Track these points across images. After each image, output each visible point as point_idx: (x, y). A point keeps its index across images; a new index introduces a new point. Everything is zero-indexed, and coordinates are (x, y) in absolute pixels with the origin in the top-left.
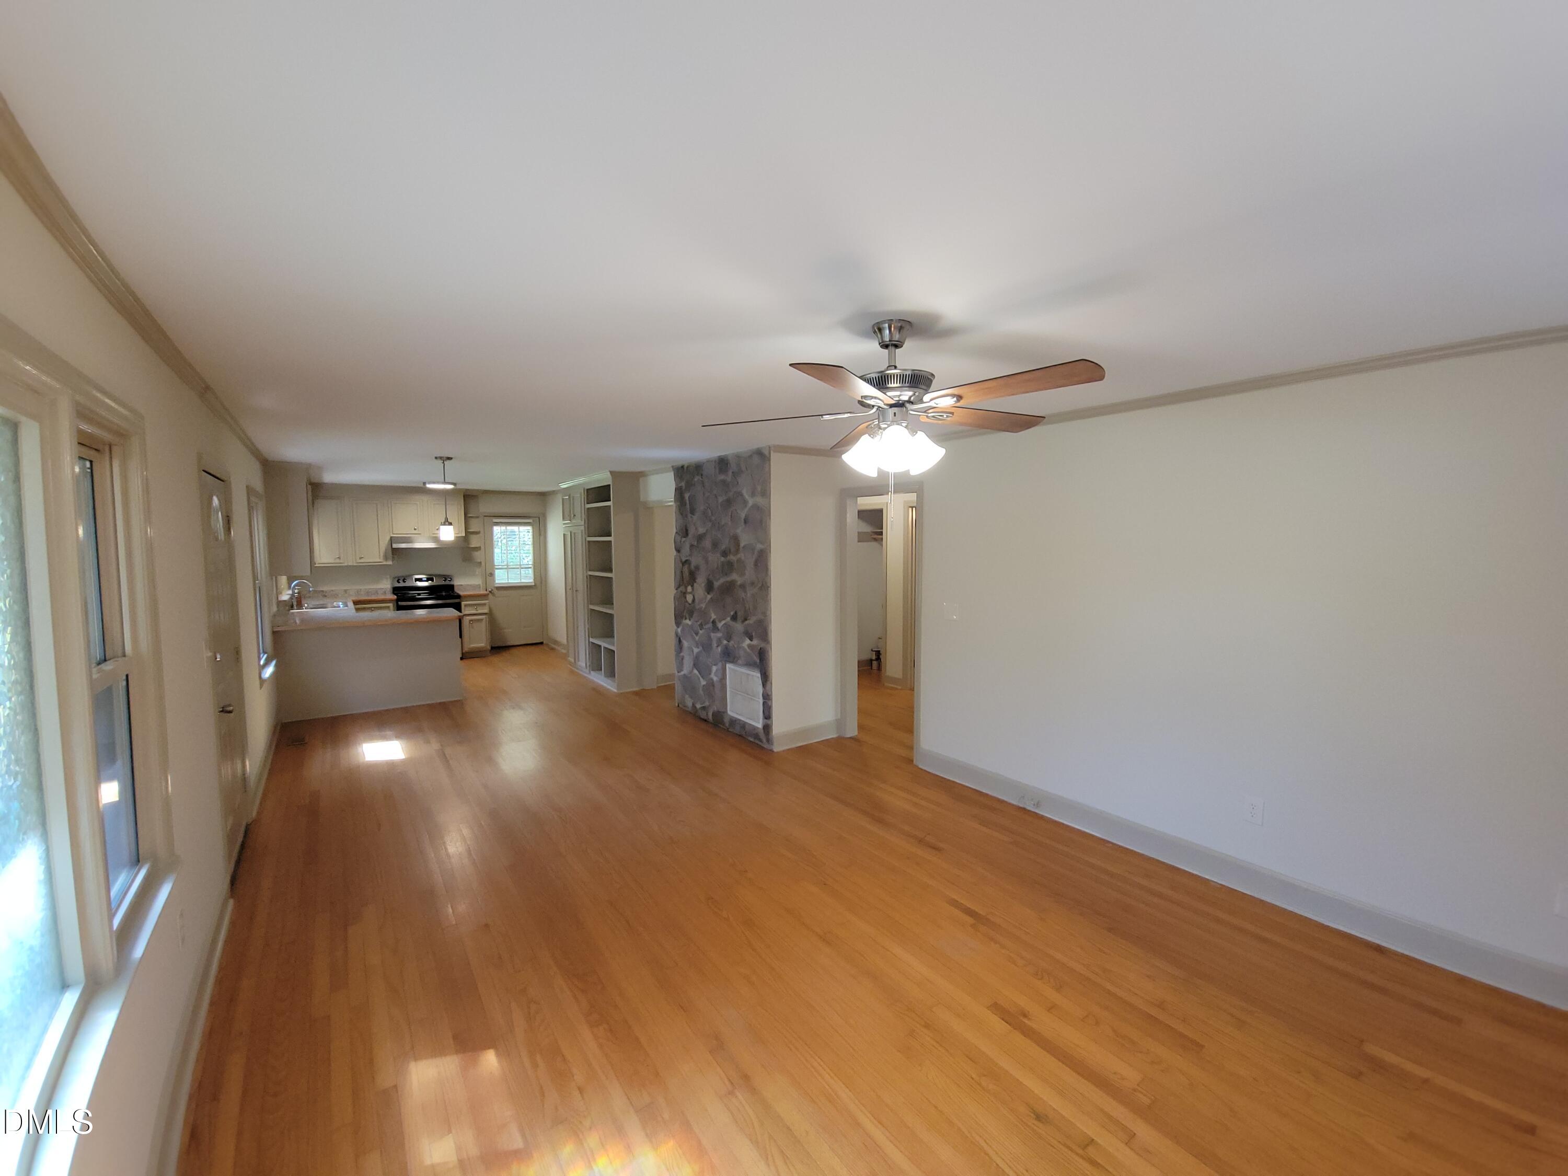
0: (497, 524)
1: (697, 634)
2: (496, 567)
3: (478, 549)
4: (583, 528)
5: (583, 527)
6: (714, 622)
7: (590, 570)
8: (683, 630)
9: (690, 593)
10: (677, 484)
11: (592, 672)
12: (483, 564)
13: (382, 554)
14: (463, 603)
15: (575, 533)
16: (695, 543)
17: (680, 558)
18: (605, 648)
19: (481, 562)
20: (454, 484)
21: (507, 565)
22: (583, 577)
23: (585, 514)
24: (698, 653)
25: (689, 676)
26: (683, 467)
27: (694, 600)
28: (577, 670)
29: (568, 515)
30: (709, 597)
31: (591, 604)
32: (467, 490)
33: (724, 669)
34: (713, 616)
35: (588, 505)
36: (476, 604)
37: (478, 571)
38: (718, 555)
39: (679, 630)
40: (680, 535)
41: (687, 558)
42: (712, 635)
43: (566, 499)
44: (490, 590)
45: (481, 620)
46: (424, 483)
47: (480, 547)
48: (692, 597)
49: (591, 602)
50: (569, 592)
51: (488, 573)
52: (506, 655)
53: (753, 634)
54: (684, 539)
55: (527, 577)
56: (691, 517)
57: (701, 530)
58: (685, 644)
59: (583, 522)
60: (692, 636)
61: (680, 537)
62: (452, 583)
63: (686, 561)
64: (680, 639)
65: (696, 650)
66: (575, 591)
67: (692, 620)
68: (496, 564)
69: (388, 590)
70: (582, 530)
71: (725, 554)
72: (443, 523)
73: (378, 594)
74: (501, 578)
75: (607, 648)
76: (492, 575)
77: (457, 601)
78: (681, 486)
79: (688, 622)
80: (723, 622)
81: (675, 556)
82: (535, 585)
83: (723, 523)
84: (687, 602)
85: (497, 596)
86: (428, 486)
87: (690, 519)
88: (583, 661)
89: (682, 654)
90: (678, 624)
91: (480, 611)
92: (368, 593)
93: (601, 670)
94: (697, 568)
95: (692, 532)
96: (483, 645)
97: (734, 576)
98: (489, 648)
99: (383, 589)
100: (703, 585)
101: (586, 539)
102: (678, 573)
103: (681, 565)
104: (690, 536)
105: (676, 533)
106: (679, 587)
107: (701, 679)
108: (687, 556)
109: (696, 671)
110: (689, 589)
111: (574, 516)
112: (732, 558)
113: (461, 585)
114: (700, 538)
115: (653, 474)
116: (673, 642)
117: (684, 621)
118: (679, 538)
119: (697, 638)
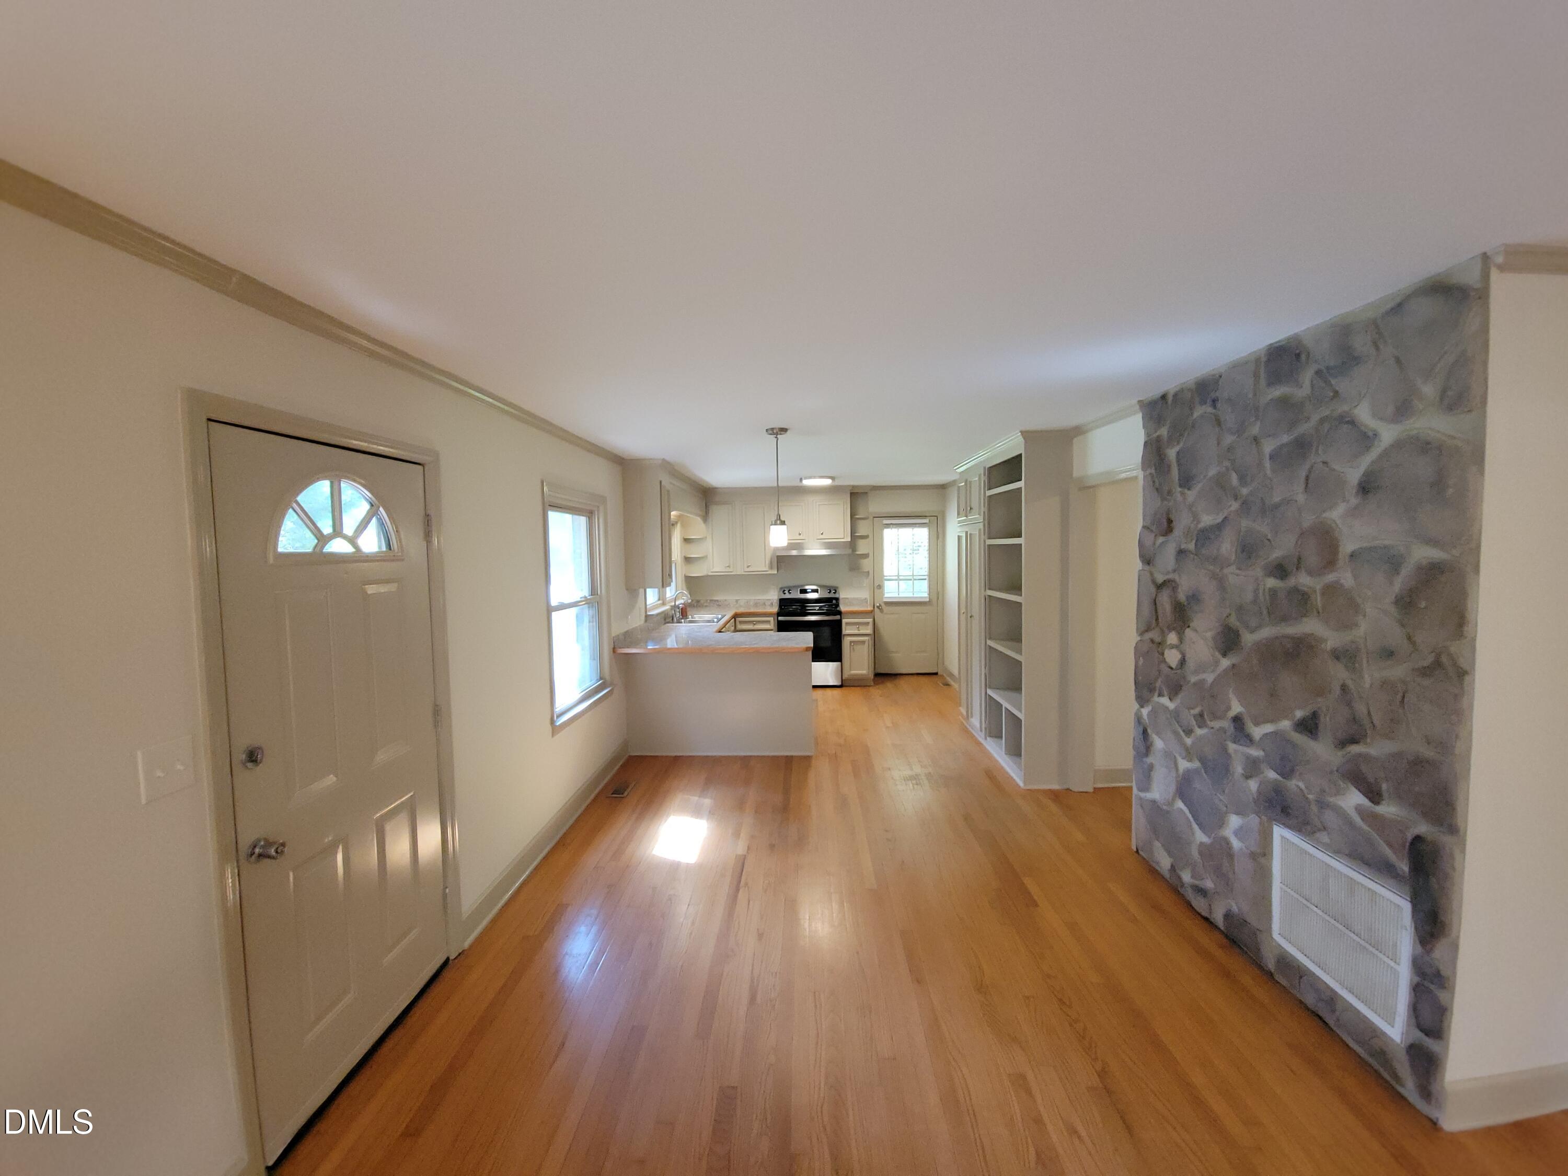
0: (888, 526)
1: (1189, 732)
2: (885, 578)
3: (866, 556)
4: (981, 526)
5: (982, 524)
6: (1237, 720)
7: (990, 589)
8: (1153, 713)
9: (1172, 647)
10: (1148, 435)
11: (988, 738)
12: (871, 573)
13: (767, 562)
14: (844, 621)
15: (970, 534)
16: (1191, 546)
17: (1152, 574)
18: (1006, 709)
19: (868, 572)
20: (833, 478)
21: (898, 576)
22: (980, 598)
23: (984, 506)
24: (1188, 772)
25: (1165, 807)
26: (1164, 397)
27: (1183, 662)
28: (971, 729)
29: (963, 510)
30: (1225, 663)
31: (990, 639)
32: (853, 487)
33: (1266, 838)
34: (1237, 708)
35: (989, 491)
36: (857, 623)
37: (866, 582)
38: (1259, 572)
39: (1145, 712)
40: (1152, 531)
41: (1171, 576)
42: (1232, 747)
43: (962, 486)
44: (878, 605)
45: (863, 642)
46: (801, 480)
47: (868, 554)
48: (1179, 656)
49: (990, 635)
50: (963, 617)
51: (876, 584)
52: (889, 685)
53: (1384, 786)
54: (1161, 539)
55: (921, 591)
56: (1182, 494)
57: (1207, 520)
58: (1158, 743)
59: (982, 517)
60: (1175, 733)
61: (1153, 535)
62: (837, 596)
63: (1165, 583)
64: (1145, 732)
65: (1184, 765)
66: (969, 617)
67: (1178, 700)
68: (885, 575)
69: (775, 601)
70: (980, 530)
71: (1280, 570)
72: (773, 522)
73: (765, 605)
74: (891, 591)
75: (1010, 711)
76: (880, 587)
77: (838, 617)
78: (1158, 437)
79: (1165, 701)
80: (1269, 728)
81: (1140, 571)
82: (929, 601)
83: (1277, 499)
84: (1164, 661)
85: (885, 611)
86: (807, 482)
87: (1179, 498)
88: (976, 722)
89: (1149, 760)
90: (1142, 700)
91: (862, 632)
92: (756, 605)
93: (1002, 737)
94: (1195, 598)
95: (1183, 522)
96: (864, 672)
97: (1310, 626)
98: (872, 676)
99: (770, 600)
100: (1209, 635)
101: (985, 541)
102: (1147, 609)
103: (1153, 590)
104: (1178, 532)
105: (1144, 527)
106: (1147, 630)
107: (1195, 826)
108: (1168, 573)
109: (1180, 804)
110: (1172, 638)
111: (971, 509)
112: (1303, 580)
113: (848, 598)
114: (1205, 536)
115: (1097, 427)
116: (1129, 732)
117: (1156, 698)
118: (1149, 539)
119: (1189, 741)
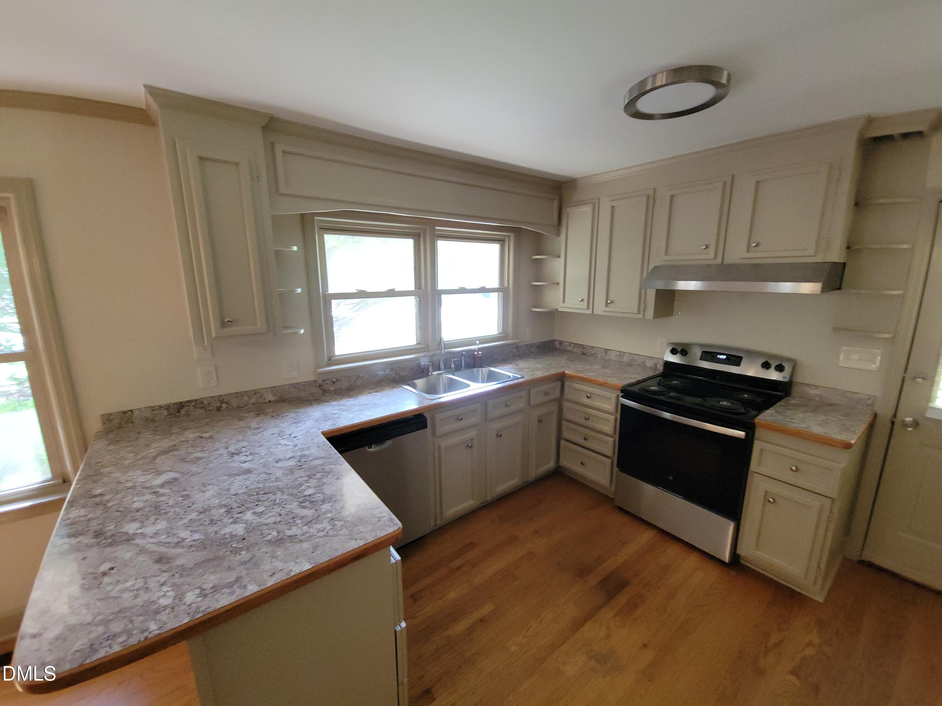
13: (639, 299)
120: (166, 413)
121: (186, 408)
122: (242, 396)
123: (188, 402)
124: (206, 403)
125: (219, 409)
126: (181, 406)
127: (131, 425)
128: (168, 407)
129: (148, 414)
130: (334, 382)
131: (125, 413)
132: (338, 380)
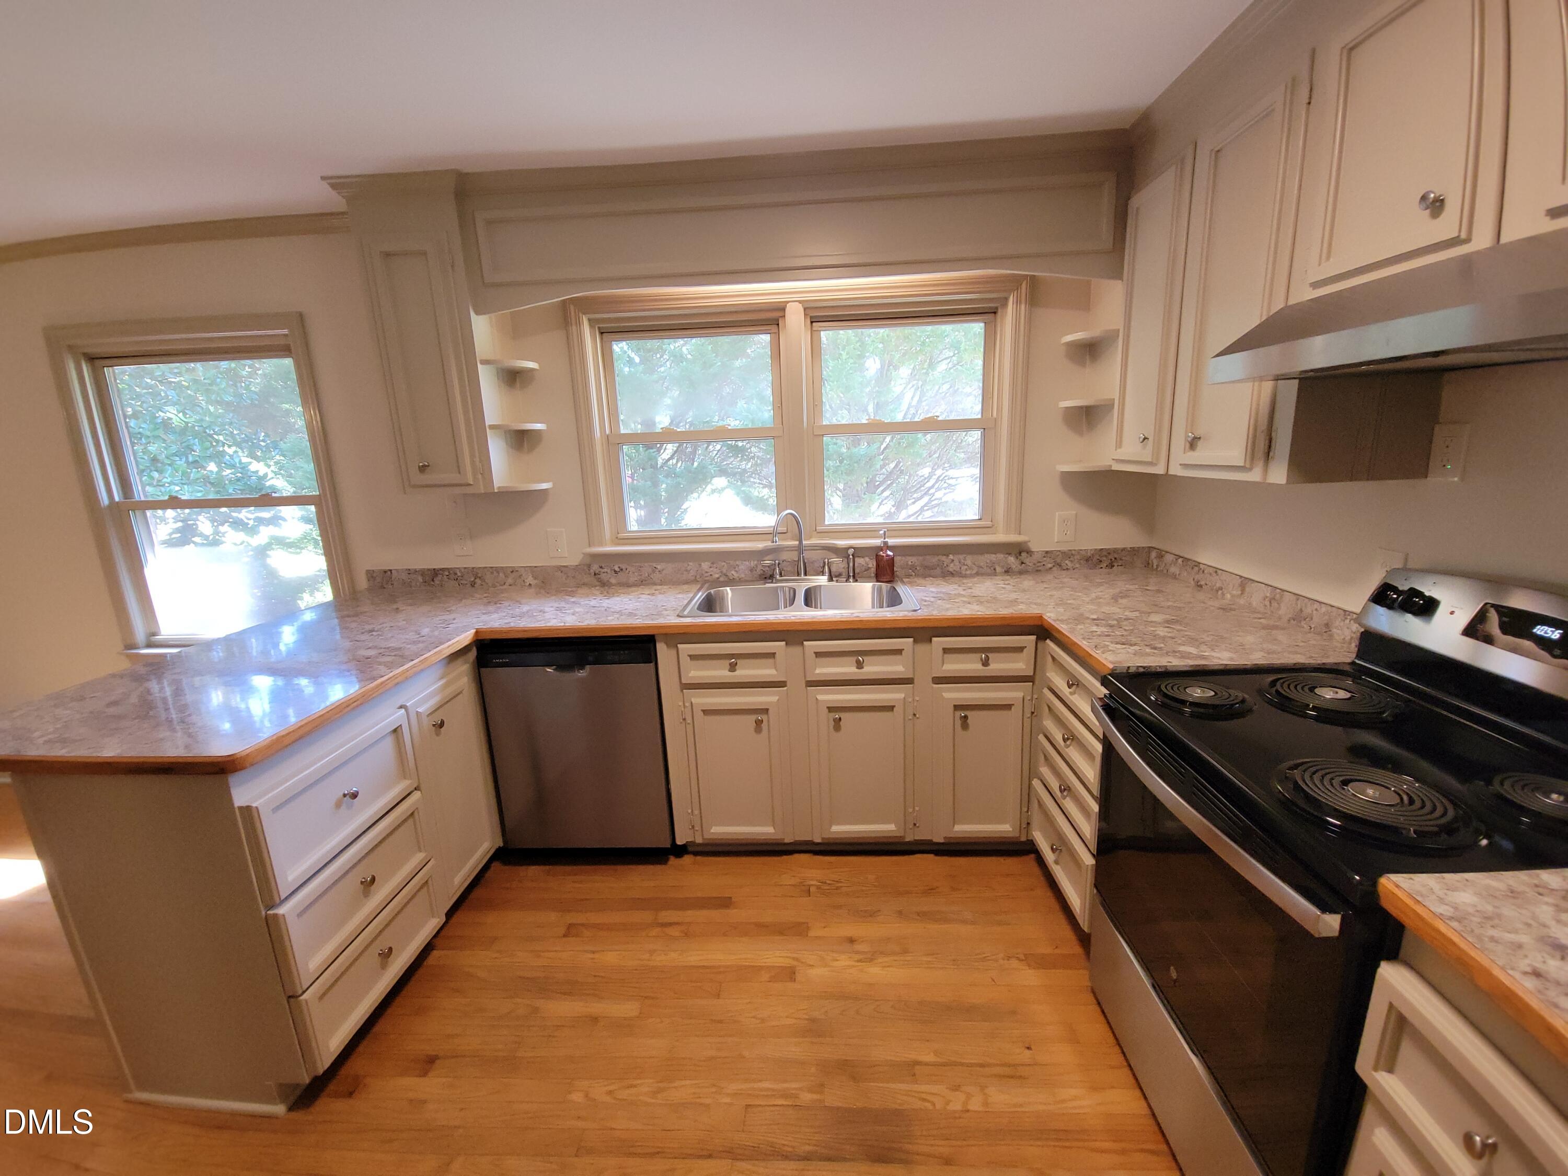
120: (420, 579)
121: (440, 577)
122: (498, 572)
123: (441, 569)
124: (459, 574)
125: (473, 585)
126: (435, 573)
127: (391, 587)
128: (422, 572)
129: (404, 576)
130: (616, 572)
131: (385, 572)
132: (622, 570)
